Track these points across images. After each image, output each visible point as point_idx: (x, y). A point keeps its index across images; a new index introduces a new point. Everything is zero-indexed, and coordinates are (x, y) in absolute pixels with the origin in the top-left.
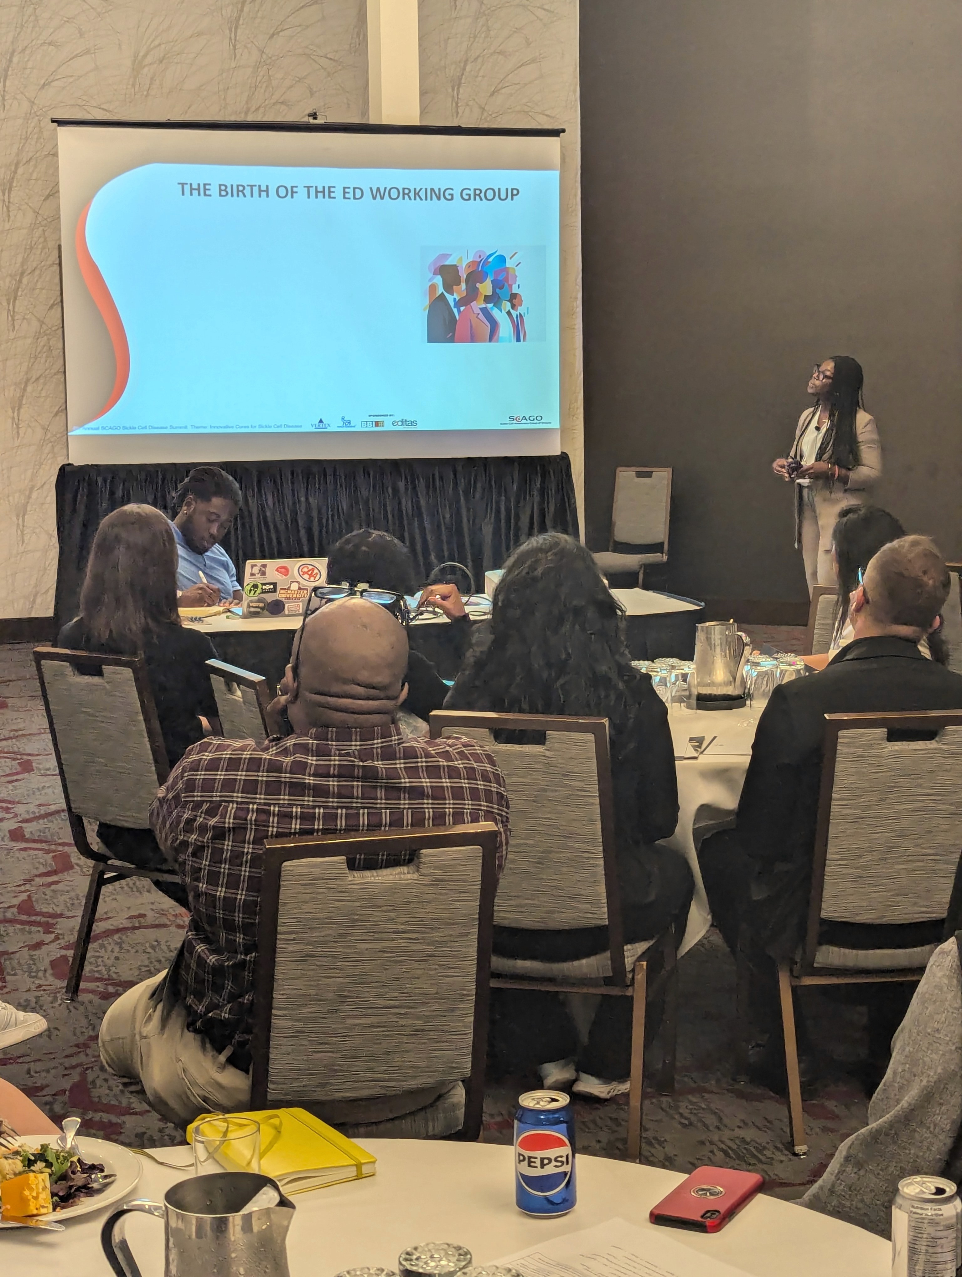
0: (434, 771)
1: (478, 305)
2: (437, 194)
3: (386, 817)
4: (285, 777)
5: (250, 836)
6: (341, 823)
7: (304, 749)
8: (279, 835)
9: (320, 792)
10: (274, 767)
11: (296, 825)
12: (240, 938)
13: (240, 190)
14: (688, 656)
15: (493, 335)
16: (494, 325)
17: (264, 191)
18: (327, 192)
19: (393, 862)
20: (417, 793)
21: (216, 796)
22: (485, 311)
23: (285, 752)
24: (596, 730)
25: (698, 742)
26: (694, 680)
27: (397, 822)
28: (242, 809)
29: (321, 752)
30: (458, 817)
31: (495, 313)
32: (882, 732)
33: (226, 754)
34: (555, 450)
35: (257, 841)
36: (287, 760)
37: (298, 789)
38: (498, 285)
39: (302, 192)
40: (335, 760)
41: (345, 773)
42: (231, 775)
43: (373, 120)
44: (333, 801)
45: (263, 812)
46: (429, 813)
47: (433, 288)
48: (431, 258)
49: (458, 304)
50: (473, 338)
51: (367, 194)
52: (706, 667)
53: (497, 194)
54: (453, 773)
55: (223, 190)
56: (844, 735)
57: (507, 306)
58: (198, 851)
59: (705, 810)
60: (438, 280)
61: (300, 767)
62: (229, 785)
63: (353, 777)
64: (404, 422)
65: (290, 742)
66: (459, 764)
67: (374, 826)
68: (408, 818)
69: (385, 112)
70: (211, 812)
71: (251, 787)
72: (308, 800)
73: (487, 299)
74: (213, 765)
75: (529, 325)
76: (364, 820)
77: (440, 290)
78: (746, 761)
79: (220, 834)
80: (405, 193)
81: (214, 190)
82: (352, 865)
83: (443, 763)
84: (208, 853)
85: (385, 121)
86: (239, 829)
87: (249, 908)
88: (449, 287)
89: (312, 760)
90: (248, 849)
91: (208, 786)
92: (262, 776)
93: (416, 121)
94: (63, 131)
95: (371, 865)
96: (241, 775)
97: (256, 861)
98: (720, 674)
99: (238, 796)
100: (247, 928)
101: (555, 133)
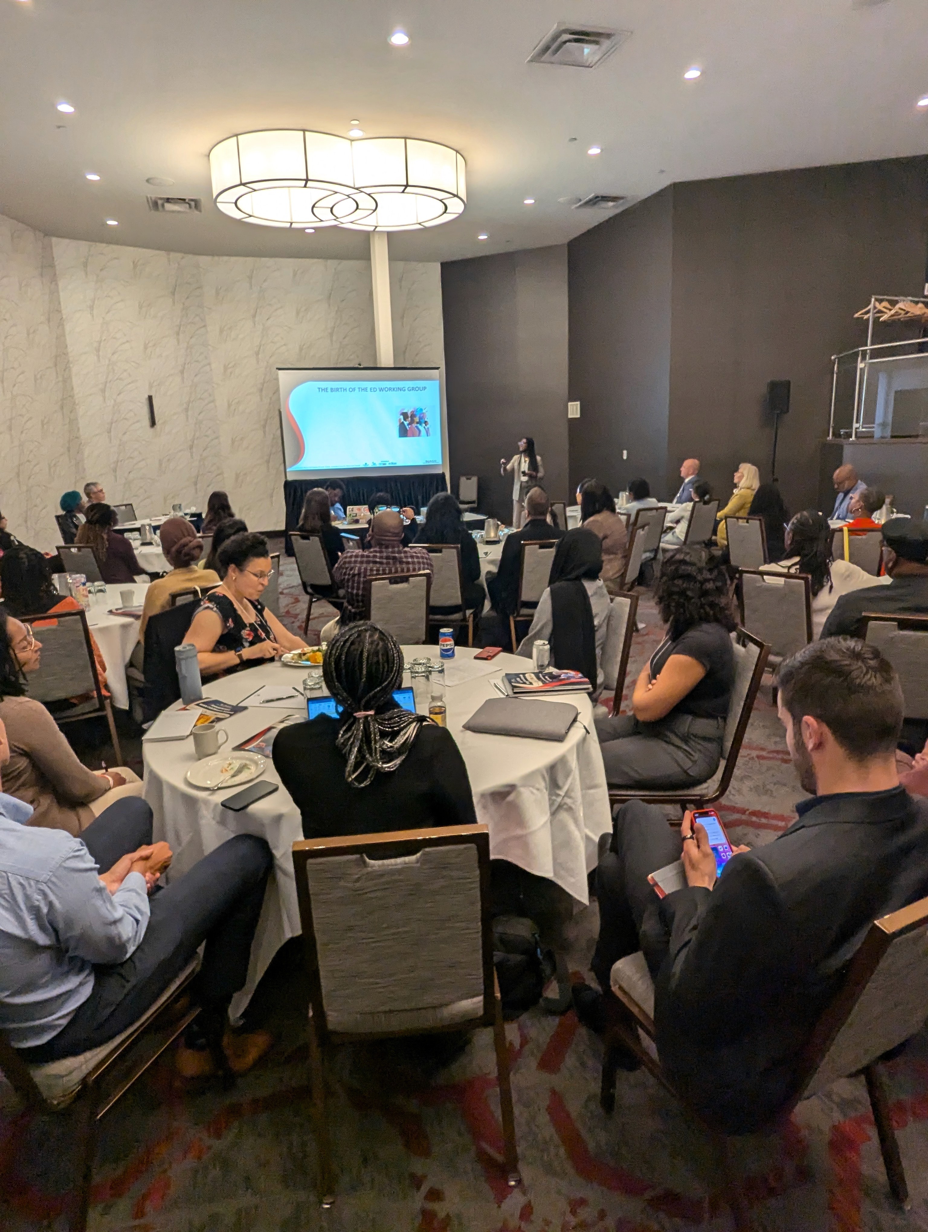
0: (412, 557)
1: (414, 425)
2: (400, 389)
3: (399, 569)
4: (371, 559)
5: (362, 575)
6: (387, 572)
7: (376, 552)
8: (370, 575)
9: (381, 563)
10: (368, 556)
11: (375, 572)
12: (361, 604)
13: (337, 390)
14: (483, 529)
15: (419, 435)
16: (420, 431)
17: (345, 390)
18: (365, 389)
19: (402, 582)
20: (408, 563)
21: (352, 565)
22: (417, 427)
23: (371, 552)
24: (456, 548)
25: (486, 554)
26: (485, 536)
27: (402, 571)
28: (360, 569)
29: (381, 552)
30: (419, 570)
31: (420, 427)
32: (537, 546)
33: (354, 554)
34: (440, 472)
35: (365, 577)
36: (371, 555)
37: (375, 562)
38: (420, 418)
39: (357, 390)
40: (385, 554)
41: (387, 558)
42: (356, 559)
43: (378, 366)
44: (385, 566)
45: (366, 569)
46: (411, 569)
47: (400, 420)
48: (399, 410)
49: (408, 425)
50: (413, 436)
51: (378, 390)
52: (488, 533)
53: (419, 388)
54: (418, 557)
55: (332, 390)
56: (527, 548)
57: (424, 425)
58: (348, 580)
59: (489, 573)
60: (402, 417)
61: (375, 556)
62: (355, 562)
63: (389, 559)
64: (392, 463)
65: (372, 550)
66: (419, 555)
67: (396, 572)
68: (405, 570)
69: (380, 363)
70: (351, 570)
71: (362, 562)
72: (378, 565)
73: (417, 423)
74: (351, 557)
75: (431, 431)
76: (393, 570)
77: (402, 420)
78: (500, 558)
79: (354, 575)
80: (390, 389)
81: (329, 390)
82: (391, 583)
83: (414, 554)
84: (351, 581)
85: (383, 366)
86: (359, 574)
87: (363, 595)
88: (405, 419)
89: (378, 554)
90: (362, 579)
91: (350, 562)
92: (365, 559)
93: (392, 366)
94: (280, 372)
95: (396, 582)
96: (359, 559)
97: (364, 582)
98: (492, 534)
99: (358, 565)
100: (362, 601)
101: (437, 368)
